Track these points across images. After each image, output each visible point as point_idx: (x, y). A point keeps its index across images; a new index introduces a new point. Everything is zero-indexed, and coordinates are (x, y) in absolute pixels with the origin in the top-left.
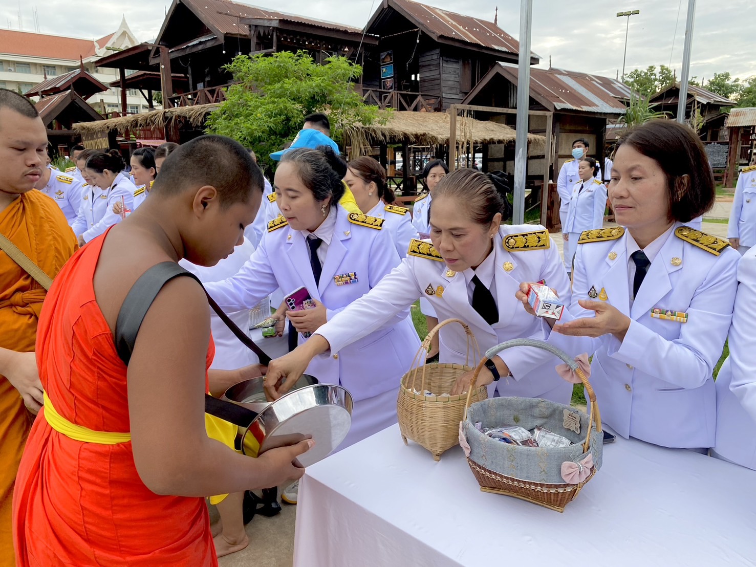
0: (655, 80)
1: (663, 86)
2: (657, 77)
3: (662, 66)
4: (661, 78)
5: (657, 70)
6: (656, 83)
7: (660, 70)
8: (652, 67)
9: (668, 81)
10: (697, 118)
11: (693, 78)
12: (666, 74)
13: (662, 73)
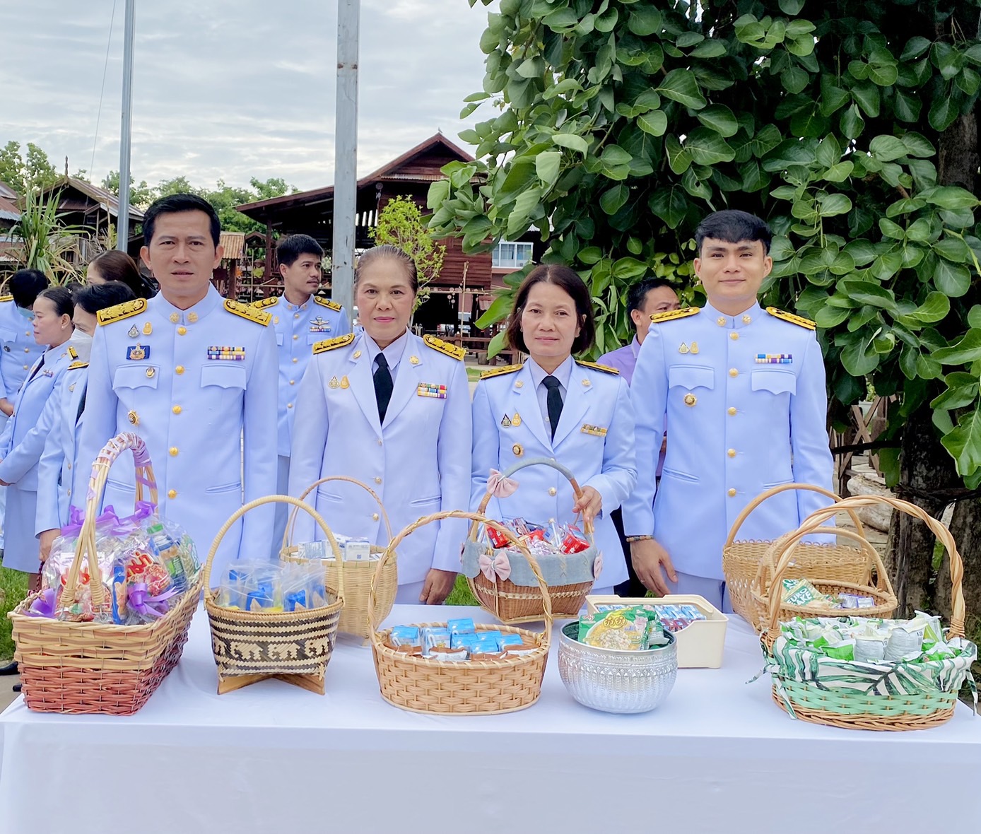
0: (21, 166)
1: (34, 177)
2: (24, 162)
3: (30, 145)
4: (30, 164)
5: (23, 152)
6: (23, 171)
7: (28, 151)
8: (14, 144)
9: (42, 172)
10: (112, 238)
11: (80, 171)
12: (39, 160)
13: (31, 155)
